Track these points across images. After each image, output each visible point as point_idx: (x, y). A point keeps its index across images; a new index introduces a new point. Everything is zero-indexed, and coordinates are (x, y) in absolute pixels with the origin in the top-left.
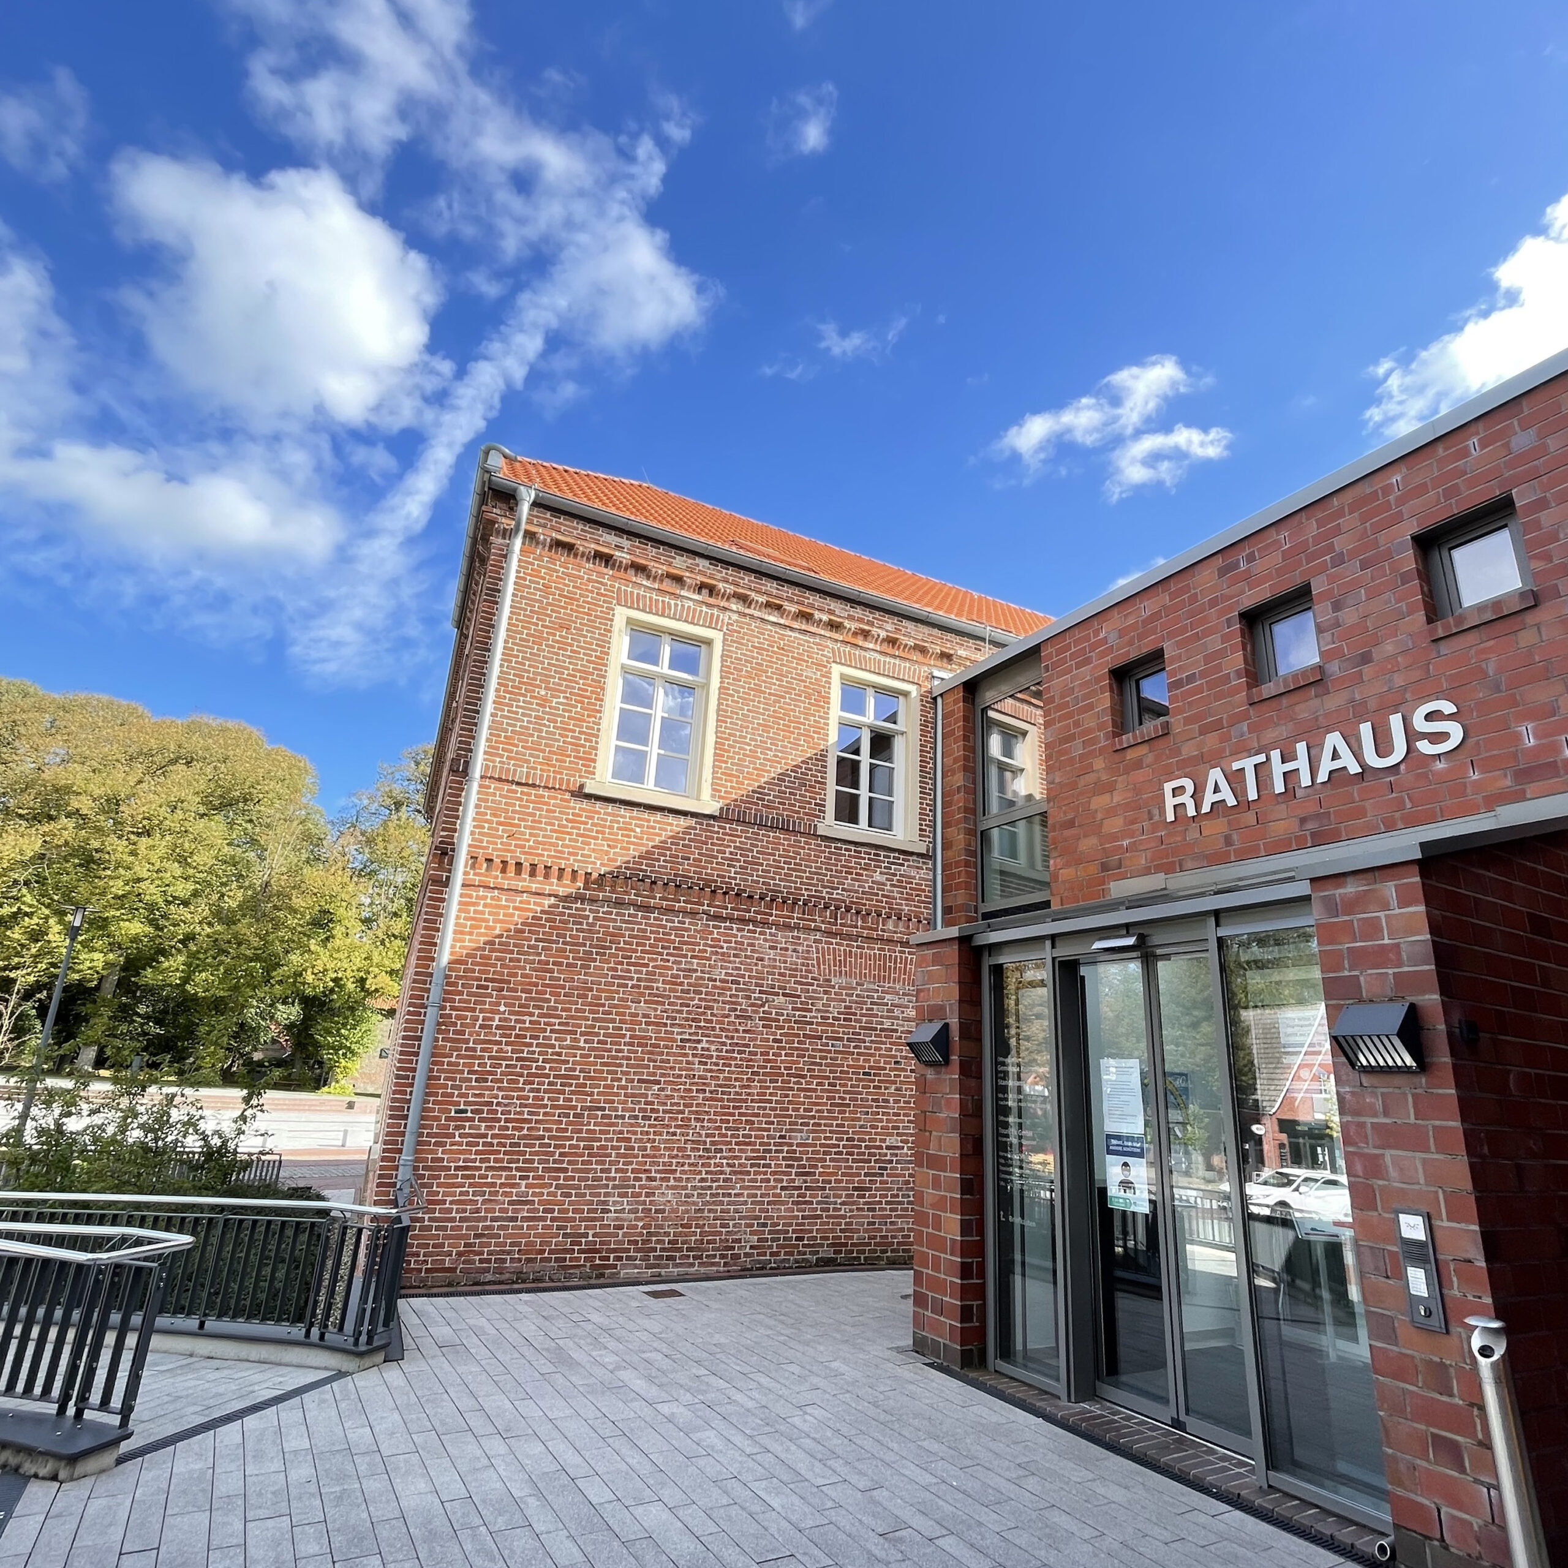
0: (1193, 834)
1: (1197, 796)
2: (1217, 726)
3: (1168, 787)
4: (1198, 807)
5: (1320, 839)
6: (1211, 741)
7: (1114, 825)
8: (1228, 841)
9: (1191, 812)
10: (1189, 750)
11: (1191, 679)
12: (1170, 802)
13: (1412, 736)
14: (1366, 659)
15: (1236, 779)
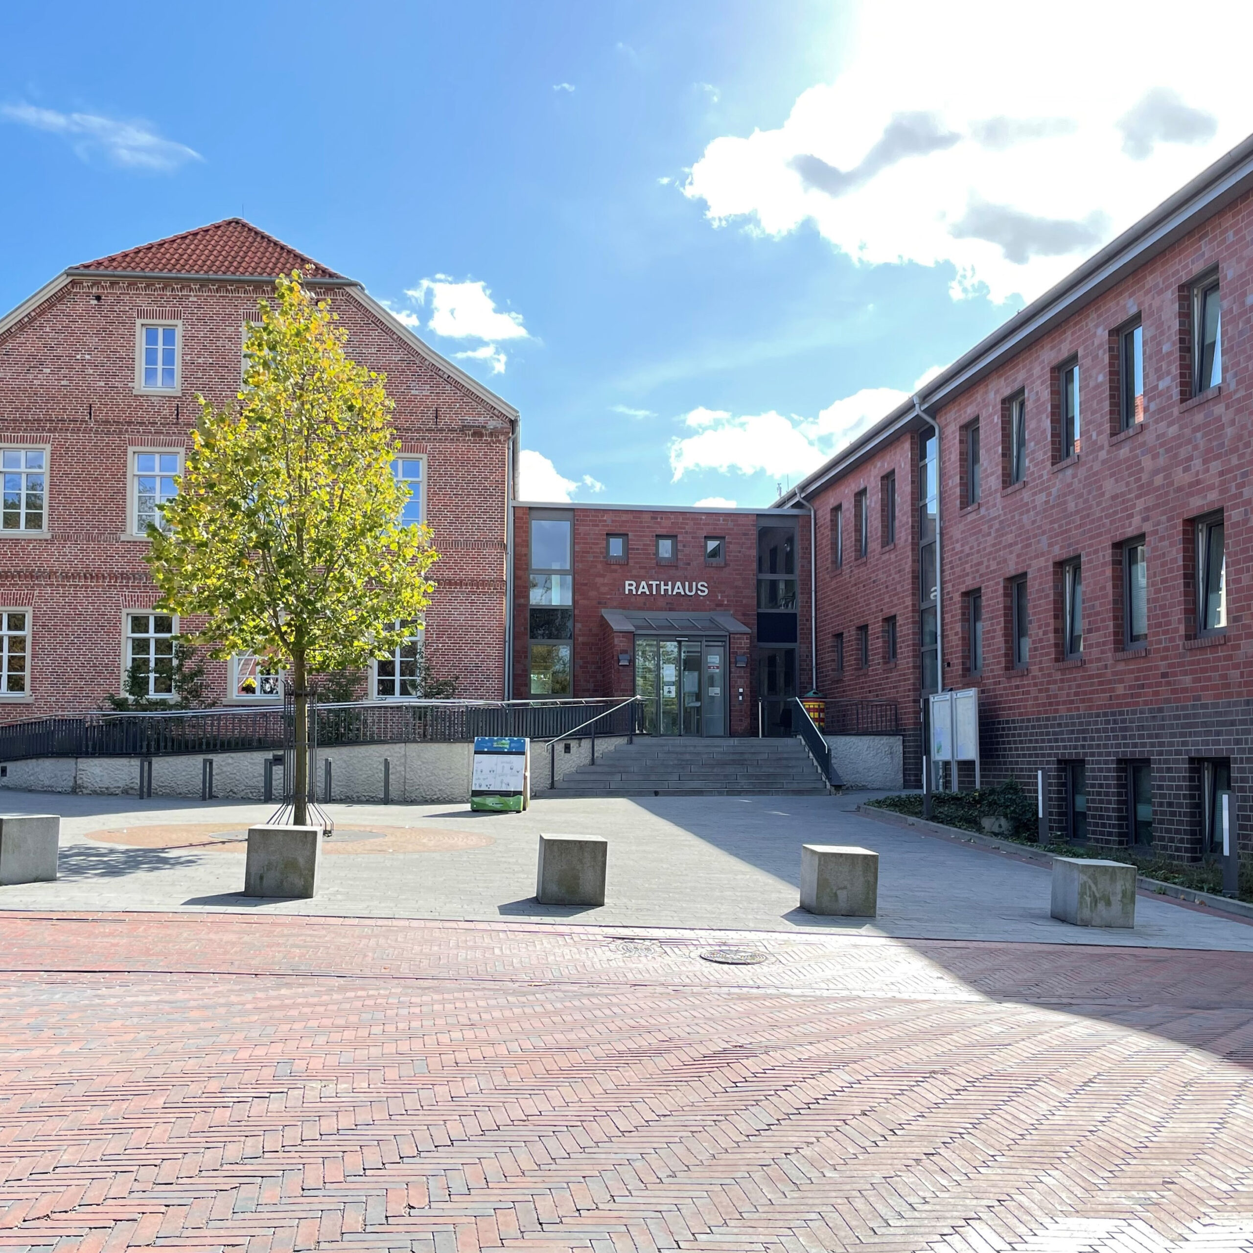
0: (633, 600)
1: (637, 589)
2: (645, 568)
3: (627, 583)
4: (637, 591)
5: (671, 610)
6: (642, 572)
7: (604, 589)
8: (645, 604)
9: (634, 593)
10: (634, 572)
11: (638, 549)
12: (627, 588)
13: (697, 589)
14: (689, 564)
15: (650, 587)
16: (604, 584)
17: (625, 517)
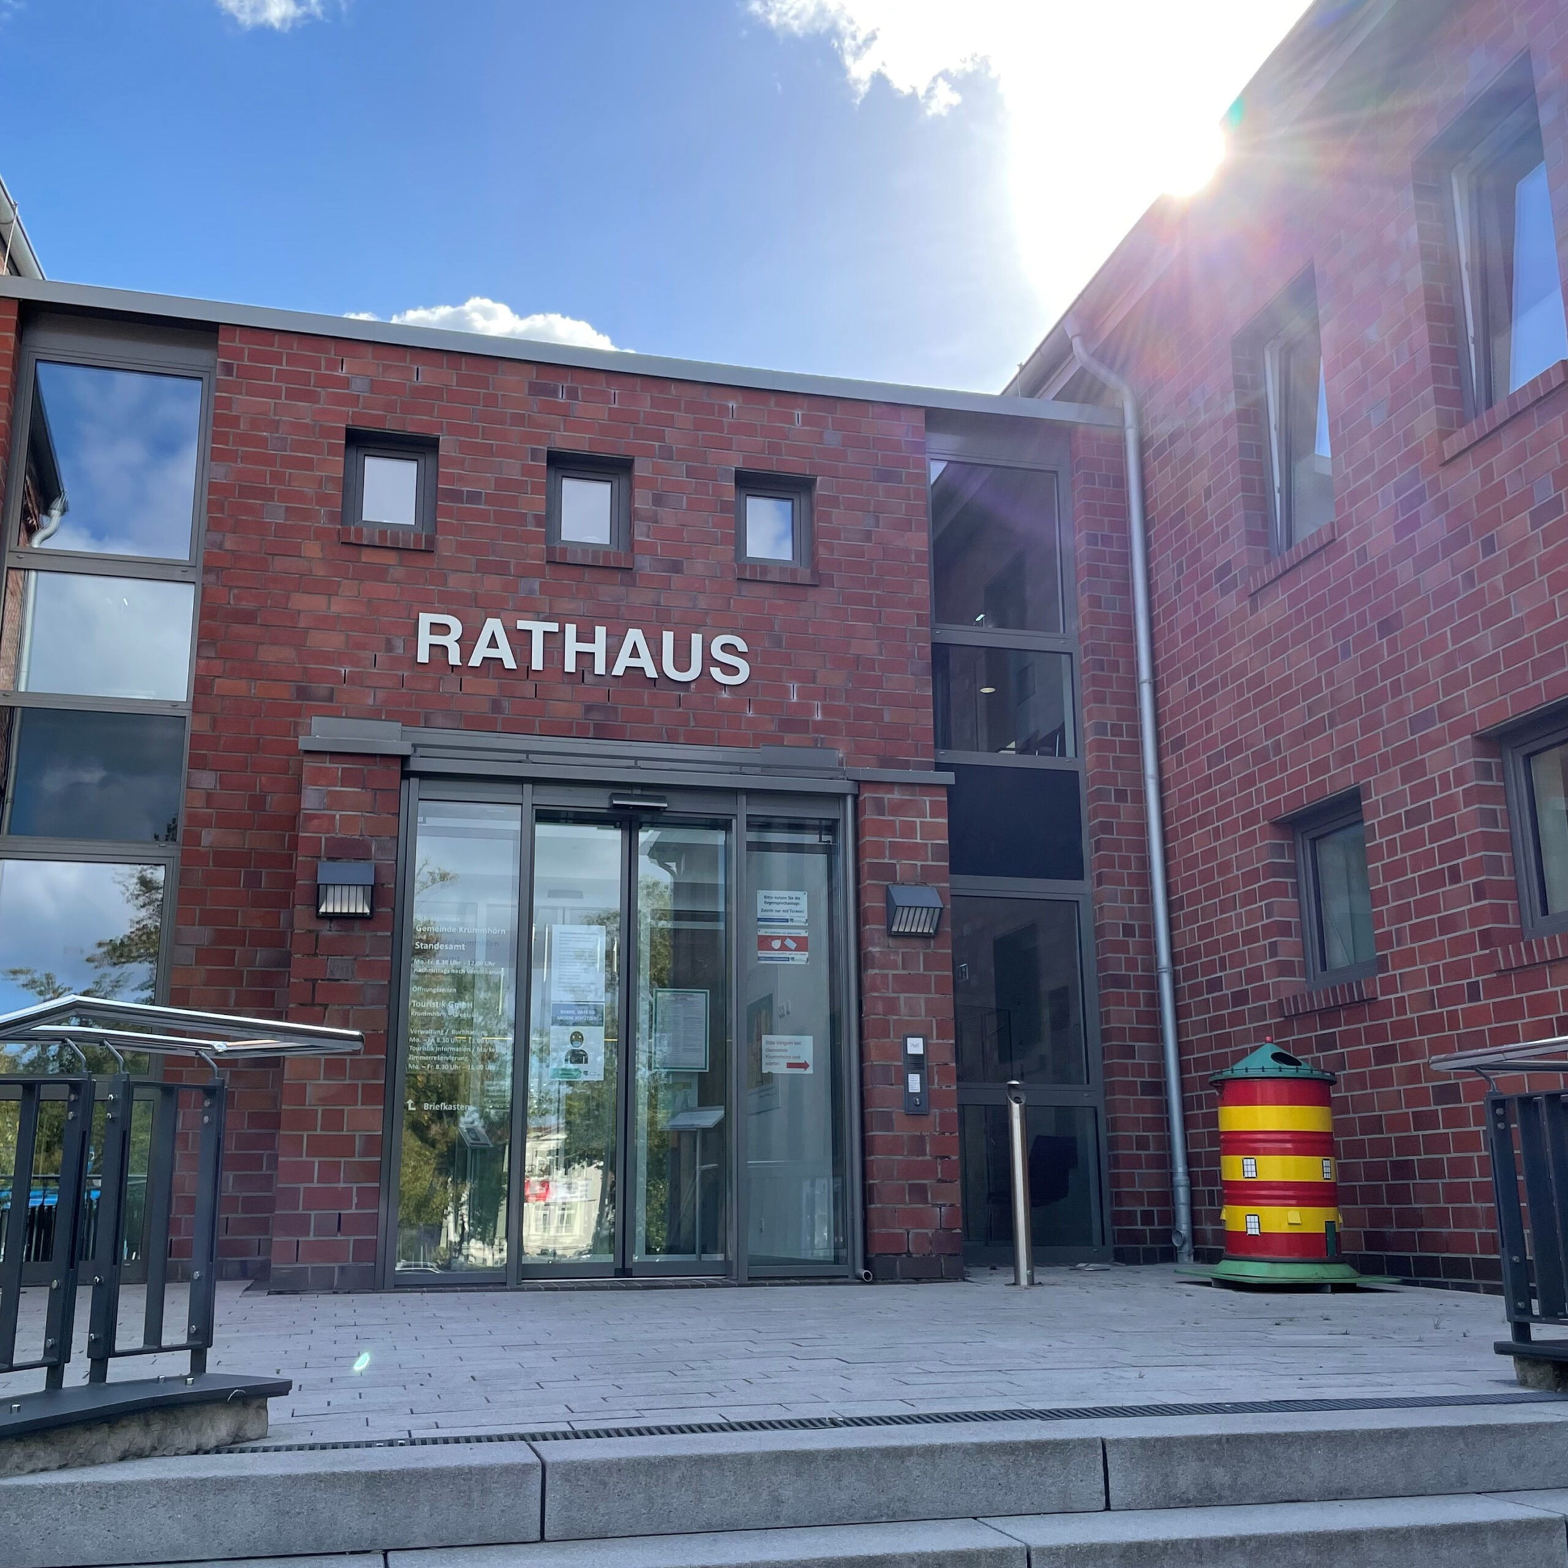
0: (450, 685)
1: (467, 644)
2: (501, 569)
3: (425, 620)
4: (466, 654)
5: (602, 733)
6: (492, 583)
7: (331, 641)
8: (496, 706)
9: (454, 659)
10: (456, 582)
11: (474, 497)
12: (425, 639)
13: (708, 660)
14: (676, 567)
15: (521, 641)
16: (326, 623)
17: (426, 375)
